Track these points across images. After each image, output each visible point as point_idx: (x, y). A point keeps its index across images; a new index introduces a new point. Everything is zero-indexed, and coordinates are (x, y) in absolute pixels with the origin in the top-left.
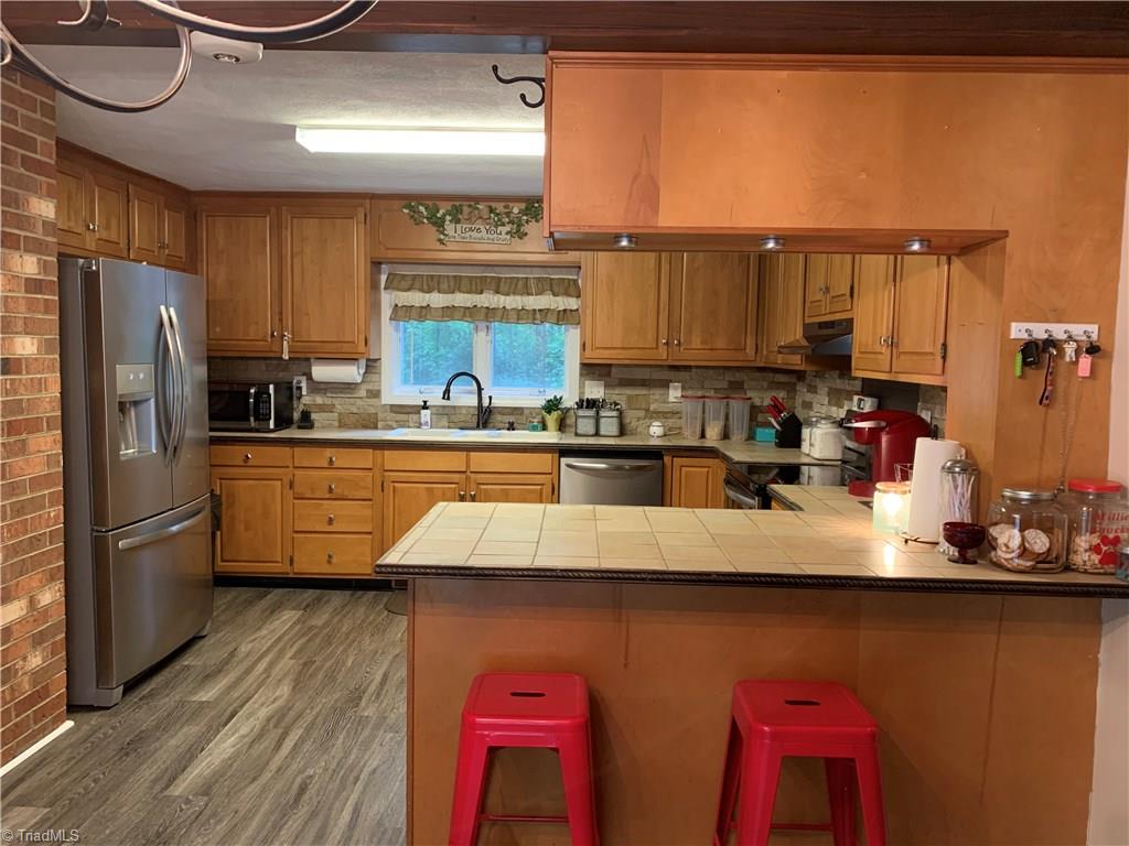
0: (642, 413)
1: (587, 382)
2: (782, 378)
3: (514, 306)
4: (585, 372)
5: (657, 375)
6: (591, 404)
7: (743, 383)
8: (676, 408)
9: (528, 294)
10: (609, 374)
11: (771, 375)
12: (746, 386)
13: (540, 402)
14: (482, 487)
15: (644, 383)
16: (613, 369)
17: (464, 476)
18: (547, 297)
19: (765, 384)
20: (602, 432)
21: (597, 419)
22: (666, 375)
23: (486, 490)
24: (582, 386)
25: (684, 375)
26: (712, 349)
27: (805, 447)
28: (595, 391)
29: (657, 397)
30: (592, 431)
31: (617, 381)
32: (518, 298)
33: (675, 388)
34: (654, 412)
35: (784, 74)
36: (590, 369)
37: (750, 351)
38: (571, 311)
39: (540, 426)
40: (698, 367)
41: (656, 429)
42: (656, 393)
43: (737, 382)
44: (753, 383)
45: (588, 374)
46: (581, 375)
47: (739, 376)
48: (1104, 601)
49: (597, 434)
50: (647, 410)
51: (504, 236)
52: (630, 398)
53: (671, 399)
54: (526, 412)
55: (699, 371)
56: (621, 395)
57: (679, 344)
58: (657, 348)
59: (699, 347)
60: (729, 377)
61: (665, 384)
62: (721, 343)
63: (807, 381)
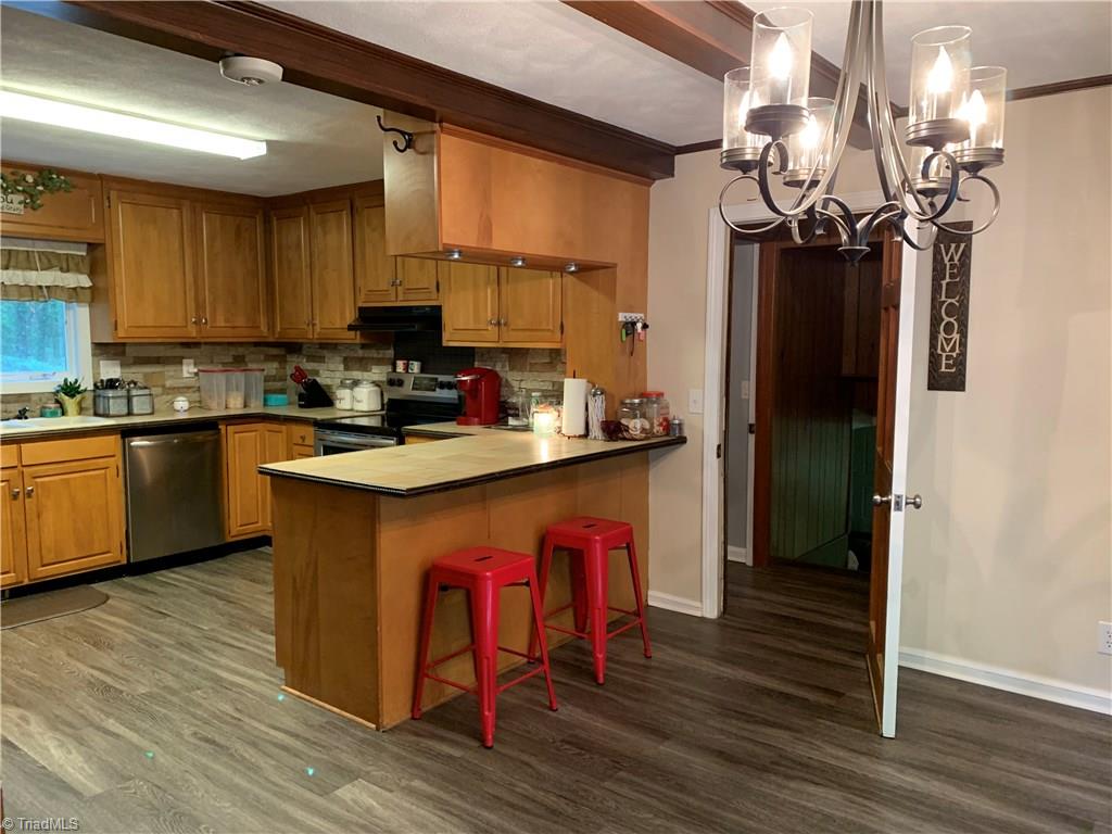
0: (159, 390)
1: (101, 362)
2: (274, 351)
3: (15, 282)
4: (98, 351)
5: (170, 353)
6: (111, 384)
7: (243, 357)
8: (193, 382)
9: (31, 269)
10: (123, 353)
11: (266, 349)
12: (247, 360)
13: (51, 385)
14: (38, 480)
15: (158, 361)
16: (127, 348)
17: (15, 471)
18: (54, 273)
19: (262, 357)
20: (135, 411)
21: (129, 399)
22: (179, 352)
23: (42, 482)
24: (96, 367)
25: (195, 351)
26: (234, 327)
27: (338, 405)
28: (111, 371)
29: (172, 373)
30: (125, 411)
31: (131, 361)
32: (19, 272)
33: (188, 365)
34: (169, 388)
35: (540, 161)
36: (102, 349)
37: (264, 328)
38: (82, 288)
39: (60, 411)
40: (206, 343)
41: (181, 403)
42: (170, 370)
43: (239, 356)
44: (253, 356)
45: (101, 354)
46: (93, 355)
47: (241, 351)
48: (651, 451)
49: (130, 414)
50: (163, 386)
51: (15, 205)
52: (146, 375)
53: (186, 375)
54: (34, 398)
55: (207, 347)
56: (137, 373)
57: (206, 323)
58: (186, 327)
59: (223, 325)
60: (233, 351)
61: (178, 361)
62: (240, 321)
63: (304, 352)
